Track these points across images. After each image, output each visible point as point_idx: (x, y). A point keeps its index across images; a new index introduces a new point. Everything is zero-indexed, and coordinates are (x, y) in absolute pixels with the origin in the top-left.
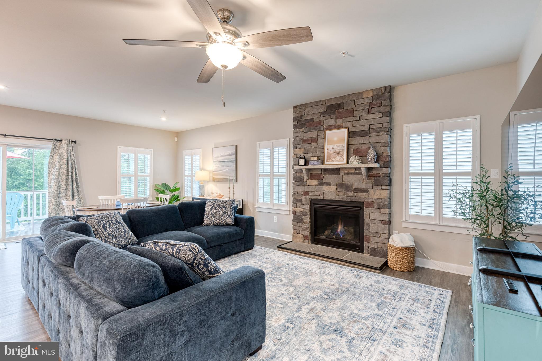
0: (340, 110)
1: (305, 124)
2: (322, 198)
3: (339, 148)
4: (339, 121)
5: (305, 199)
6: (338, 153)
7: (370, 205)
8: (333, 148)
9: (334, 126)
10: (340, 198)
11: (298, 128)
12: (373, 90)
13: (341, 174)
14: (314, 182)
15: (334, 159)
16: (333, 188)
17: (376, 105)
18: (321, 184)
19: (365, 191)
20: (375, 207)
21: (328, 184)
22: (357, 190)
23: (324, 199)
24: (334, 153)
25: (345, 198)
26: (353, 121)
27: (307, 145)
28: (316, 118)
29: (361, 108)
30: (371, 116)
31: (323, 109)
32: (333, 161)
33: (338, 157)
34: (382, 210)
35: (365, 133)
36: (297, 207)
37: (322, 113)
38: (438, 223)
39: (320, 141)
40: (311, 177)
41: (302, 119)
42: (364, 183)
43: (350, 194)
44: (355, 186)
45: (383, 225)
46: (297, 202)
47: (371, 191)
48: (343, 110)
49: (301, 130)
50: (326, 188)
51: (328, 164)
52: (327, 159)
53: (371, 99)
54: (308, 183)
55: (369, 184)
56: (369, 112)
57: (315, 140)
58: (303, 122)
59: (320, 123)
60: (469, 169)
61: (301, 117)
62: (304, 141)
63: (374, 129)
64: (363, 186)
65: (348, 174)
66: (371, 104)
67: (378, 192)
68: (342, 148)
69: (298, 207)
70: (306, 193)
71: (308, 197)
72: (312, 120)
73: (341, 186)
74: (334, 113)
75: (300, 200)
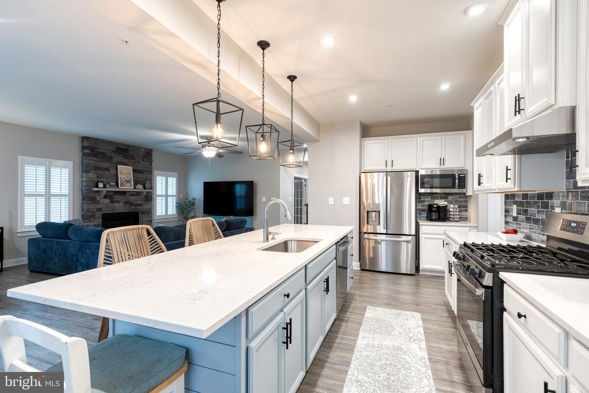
0: (126, 153)
1: (98, 155)
2: (113, 212)
3: (128, 178)
4: (126, 161)
5: (99, 215)
6: (128, 182)
7: (143, 213)
8: (124, 178)
9: (122, 162)
10: (126, 211)
11: (91, 156)
12: (145, 148)
13: (127, 195)
14: (107, 201)
15: (125, 185)
16: (121, 205)
17: (146, 157)
18: (112, 202)
19: (141, 205)
20: (146, 214)
21: (118, 202)
22: (137, 205)
23: (115, 212)
24: (125, 181)
25: (130, 211)
26: (134, 163)
27: (100, 172)
28: (108, 153)
29: (139, 157)
30: (144, 163)
31: (114, 149)
32: (125, 186)
33: (128, 184)
34: (149, 214)
35: (141, 172)
36: (90, 222)
37: (114, 151)
38: (166, 218)
39: (113, 171)
40: (106, 197)
41: (95, 150)
42: (140, 200)
43: (132, 208)
44: (135, 203)
45: (150, 223)
46: (90, 217)
47: (144, 205)
48: (128, 154)
49: (95, 159)
50: (116, 205)
51: (121, 188)
52: (121, 185)
53: (144, 153)
54: (101, 202)
55: (143, 201)
56: (143, 161)
57: (107, 169)
58: (96, 153)
59: (111, 158)
60: (175, 193)
61: (95, 148)
62: (96, 168)
63: (146, 170)
64: (140, 202)
65: (131, 195)
66: (144, 156)
67: (148, 205)
68: (130, 179)
69: (92, 222)
70: (100, 210)
71: (101, 212)
72: (104, 153)
73: (126, 203)
74: (122, 154)
75: (93, 216)
